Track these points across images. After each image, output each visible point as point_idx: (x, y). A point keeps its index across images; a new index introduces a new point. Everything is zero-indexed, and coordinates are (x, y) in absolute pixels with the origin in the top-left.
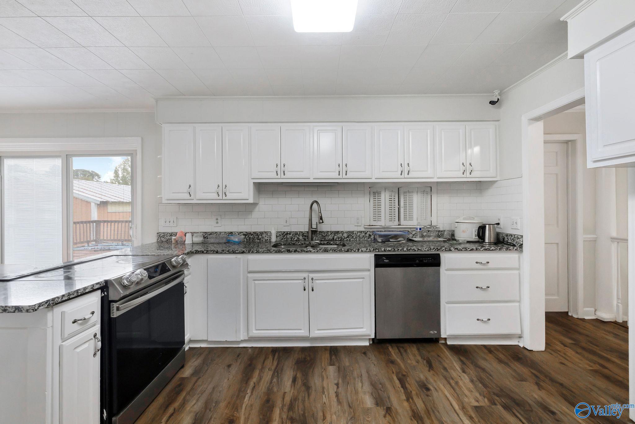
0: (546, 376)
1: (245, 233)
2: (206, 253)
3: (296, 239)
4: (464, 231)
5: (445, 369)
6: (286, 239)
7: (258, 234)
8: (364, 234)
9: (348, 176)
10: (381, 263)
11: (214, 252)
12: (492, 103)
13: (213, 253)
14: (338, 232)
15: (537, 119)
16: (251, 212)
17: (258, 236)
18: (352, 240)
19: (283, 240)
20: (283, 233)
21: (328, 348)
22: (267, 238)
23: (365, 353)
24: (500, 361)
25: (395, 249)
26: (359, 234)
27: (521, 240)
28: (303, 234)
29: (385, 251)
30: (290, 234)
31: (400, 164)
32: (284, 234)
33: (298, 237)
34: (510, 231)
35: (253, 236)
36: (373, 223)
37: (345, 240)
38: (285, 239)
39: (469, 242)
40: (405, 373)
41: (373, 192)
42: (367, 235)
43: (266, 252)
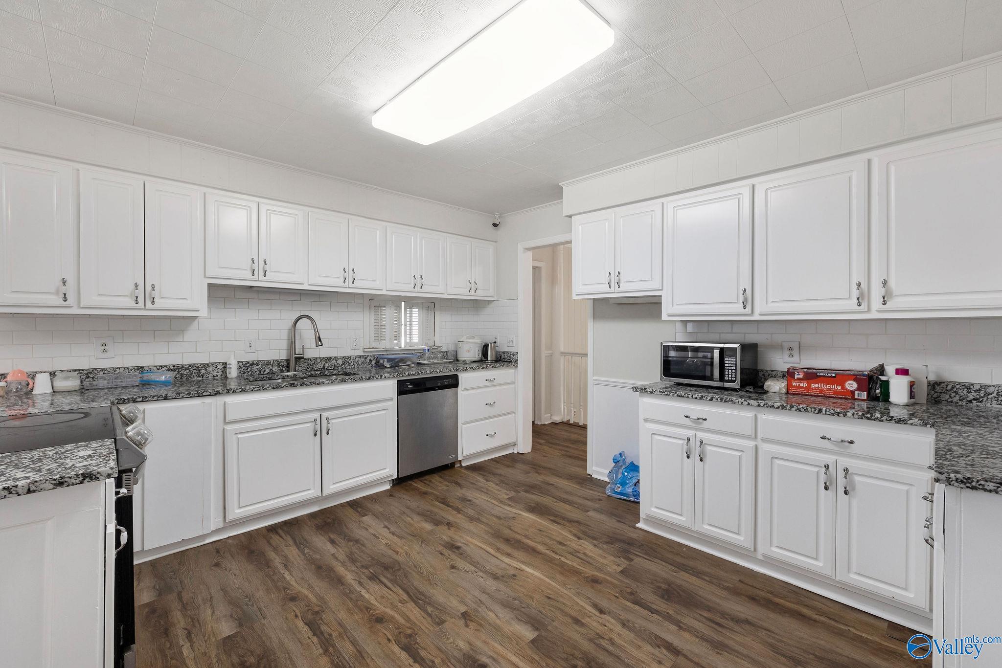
0: (539, 466)
1: (172, 367)
2: (142, 401)
3: (267, 371)
4: (468, 351)
5: (472, 483)
6: (251, 372)
7: (198, 367)
8: (363, 360)
9: (355, 285)
10: (406, 389)
11: (159, 399)
12: (495, 225)
13: (157, 400)
14: (331, 358)
15: (528, 249)
16: (182, 331)
17: (199, 370)
18: (348, 367)
19: (245, 375)
20: (246, 364)
21: (345, 504)
22: (217, 374)
23: (391, 495)
24: (508, 466)
25: (418, 373)
26: (357, 359)
27: (516, 356)
28: (278, 363)
29: (409, 375)
30: (258, 364)
31: (413, 276)
32: (248, 365)
33: (271, 368)
34: (506, 349)
35: (188, 371)
36: (374, 344)
37: (339, 368)
38: (249, 372)
39: (474, 362)
40: (443, 497)
41: (375, 306)
42: (368, 360)
43: (256, 389)
